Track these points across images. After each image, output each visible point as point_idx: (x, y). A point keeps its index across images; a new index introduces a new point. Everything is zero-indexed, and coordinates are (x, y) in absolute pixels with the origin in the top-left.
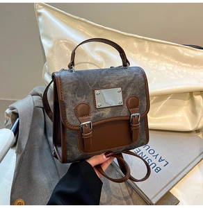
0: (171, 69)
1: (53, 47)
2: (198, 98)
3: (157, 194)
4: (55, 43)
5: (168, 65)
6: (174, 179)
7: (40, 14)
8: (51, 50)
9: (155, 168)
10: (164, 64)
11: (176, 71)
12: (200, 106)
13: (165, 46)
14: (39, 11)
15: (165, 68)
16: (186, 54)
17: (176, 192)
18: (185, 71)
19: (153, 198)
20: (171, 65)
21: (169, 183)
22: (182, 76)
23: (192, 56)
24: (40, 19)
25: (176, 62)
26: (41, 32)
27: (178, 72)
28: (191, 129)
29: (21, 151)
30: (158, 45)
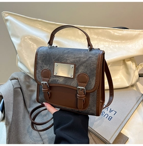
0: (107, 45)
1: (21, 43)
2: (129, 63)
3: (113, 136)
4: (21, 39)
5: (105, 43)
6: (122, 123)
7: (7, 20)
8: (20, 45)
9: (108, 117)
10: (102, 43)
11: (111, 47)
12: (131, 69)
13: (100, 31)
14: (6, 18)
15: (103, 46)
16: (116, 34)
17: (125, 132)
18: (117, 46)
19: (110, 140)
20: (107, 43)
21: (120, 126)
22: (116, 50)
23: (120, 35)
24: (8, 24)
25: (110, 40)
26: (10, 33)
27: (113, 47)
28: (128, 85)
29: (9, 123)
30: (96, 31)
